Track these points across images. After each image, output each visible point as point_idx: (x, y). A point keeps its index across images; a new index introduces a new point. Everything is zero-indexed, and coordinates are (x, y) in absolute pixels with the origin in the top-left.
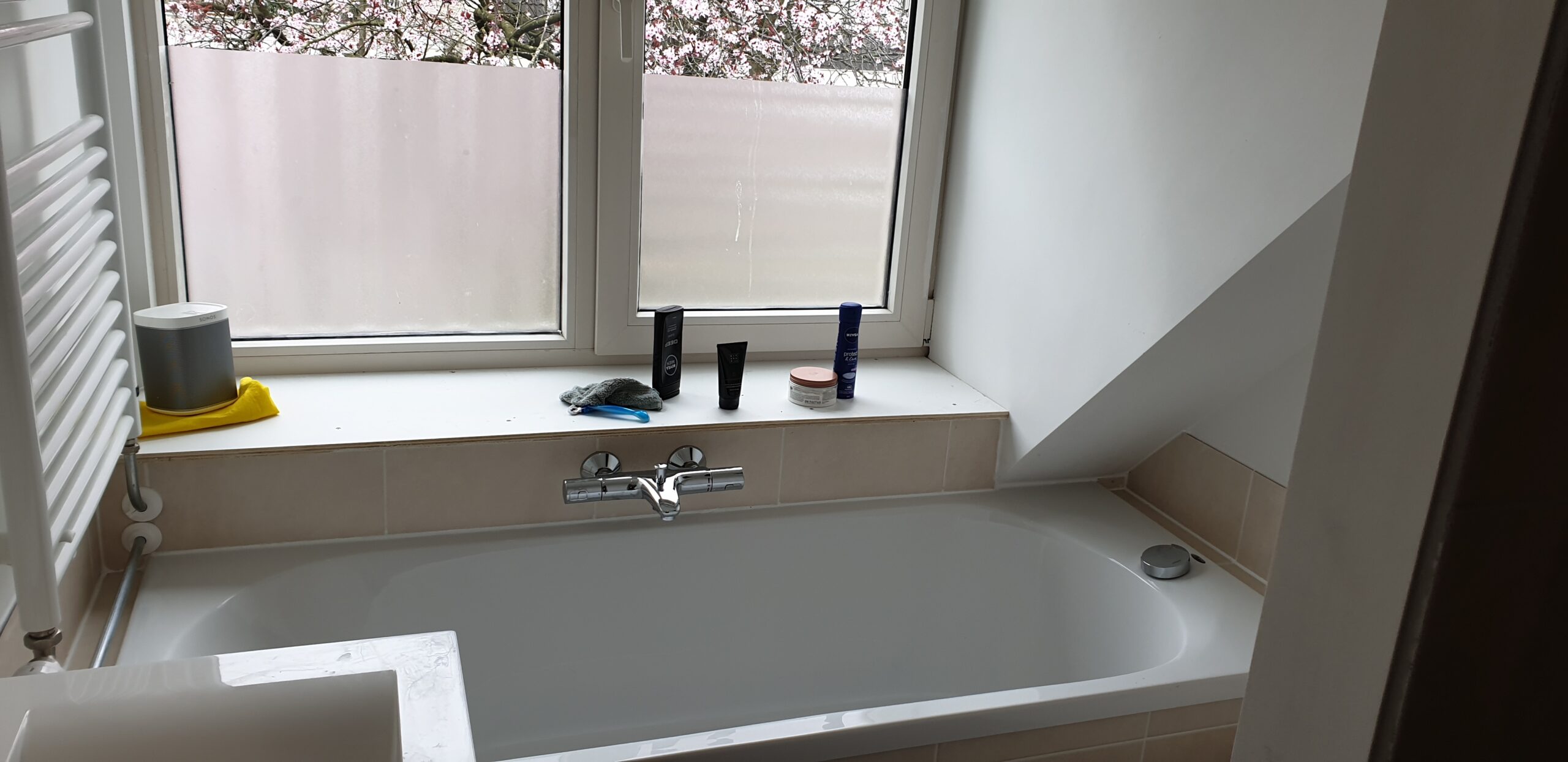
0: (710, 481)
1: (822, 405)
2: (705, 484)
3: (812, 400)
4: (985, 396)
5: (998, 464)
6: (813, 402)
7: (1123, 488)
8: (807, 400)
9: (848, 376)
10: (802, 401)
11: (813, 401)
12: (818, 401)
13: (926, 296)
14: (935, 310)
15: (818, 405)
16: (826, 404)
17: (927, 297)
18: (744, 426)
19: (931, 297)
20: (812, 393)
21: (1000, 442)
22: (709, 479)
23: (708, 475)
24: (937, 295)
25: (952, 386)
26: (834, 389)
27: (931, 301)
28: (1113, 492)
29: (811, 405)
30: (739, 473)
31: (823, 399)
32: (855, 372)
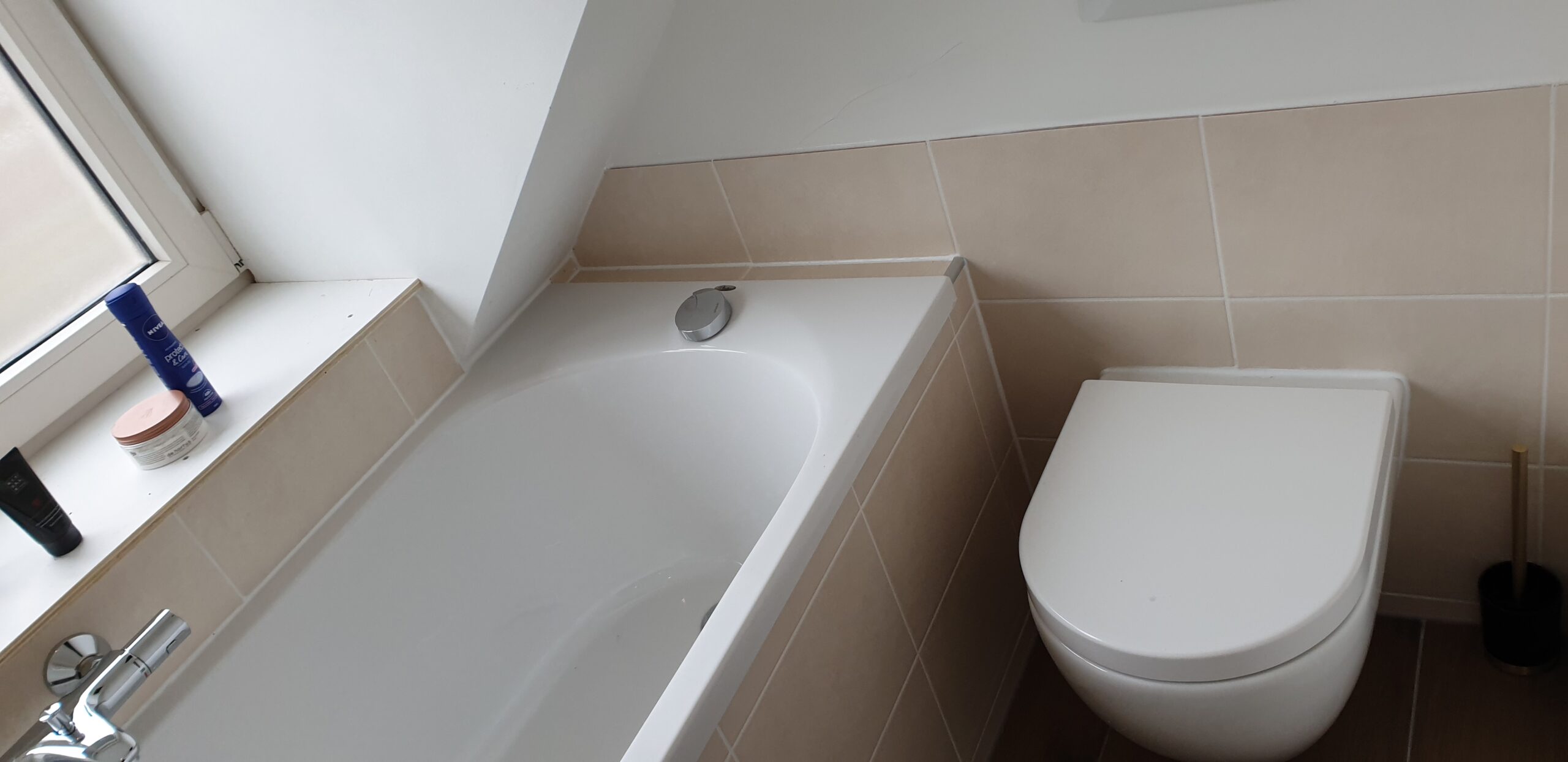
0: (139, 662)
1: (194, 443)
2: (136, 673)
3: (176, 448)
4: (372, 280)
5: (448, 343)
6: (179, 449)
7: (578, 271)
8: (170, 452)
9: (193, 382)
10: (163, 458)
11: (179, 446)
12: (184, 442)
13: (194, 212)
14: (219, 222)
15: (190, 447)
16: (199, 437)
17: (198, 213)
18: (118, 556)
19: (202, 208)
20: (169, 438)
21: (433, 319)
22: (135, 663)
23: (129, 657)
24: (207, 201)
25: (323, 295)
26: (193, 410)
27: (206, 214)
28: (572, 281)
29: (182, 453)
30: (170, 619)
31: (191, 435)
32: (198, 370)
